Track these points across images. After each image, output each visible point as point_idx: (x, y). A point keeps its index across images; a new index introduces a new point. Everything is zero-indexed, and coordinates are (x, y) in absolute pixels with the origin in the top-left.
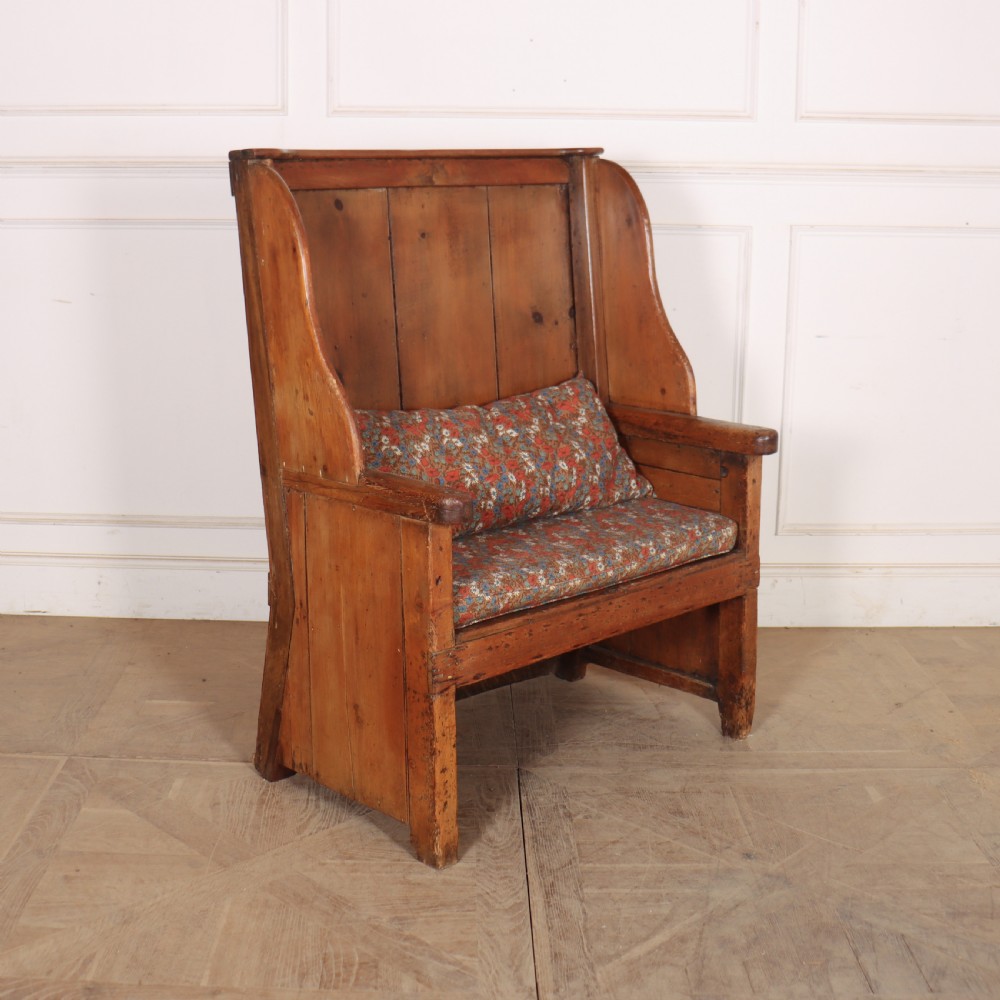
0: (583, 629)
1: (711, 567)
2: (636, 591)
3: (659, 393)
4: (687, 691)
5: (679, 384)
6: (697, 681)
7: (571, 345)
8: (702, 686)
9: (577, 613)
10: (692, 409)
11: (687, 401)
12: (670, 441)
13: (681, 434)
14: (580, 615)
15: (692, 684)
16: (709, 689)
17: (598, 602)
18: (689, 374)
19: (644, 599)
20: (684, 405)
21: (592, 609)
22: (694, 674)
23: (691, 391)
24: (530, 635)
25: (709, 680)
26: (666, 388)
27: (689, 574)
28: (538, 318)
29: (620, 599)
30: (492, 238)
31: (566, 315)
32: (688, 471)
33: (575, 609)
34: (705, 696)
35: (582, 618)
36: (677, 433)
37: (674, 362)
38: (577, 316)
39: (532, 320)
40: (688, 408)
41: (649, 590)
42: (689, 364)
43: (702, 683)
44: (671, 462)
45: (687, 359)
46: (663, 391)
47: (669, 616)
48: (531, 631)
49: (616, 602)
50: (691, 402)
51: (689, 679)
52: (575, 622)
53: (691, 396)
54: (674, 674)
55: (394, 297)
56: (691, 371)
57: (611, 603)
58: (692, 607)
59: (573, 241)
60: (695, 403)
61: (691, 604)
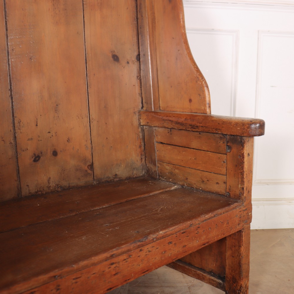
0: (115, 275)
1: (221, 214)
2: (163, 237)
3: (188, 102)
4: (207, 283)
5: (200, 95)
6: (213, 278)
7: (138, 77)
8: (215, 281)
9: (109, 262)
10: (208, 110)
11: (205, 105)
12: (194, 130)
13: (201, 125)
14: (112, 264)
15: (210, 279)
16: (220, 284)
17: (129, 250)
18: (205, 88)
19: (171, 243)
20: (203, 108)
21: (125, 256)
22: (210, 273)
23: (207, 99)
24: (58, 290)
25: (220, 277)
26: (192, 98)
27: (205, 220)
28: (116, 58)
29: (150, 245)
30: (85, 6)
31: (134, 59)
32: (206, 149)
33: (107, 259)
34: (217, 287)
35: (114, 266)
36: (199, 124)
37: (197, 82)
38: (141, 60)
39: (111, 59)
40: (205, 110)
41: (175, 235)
42: (206, 83)
43: (216, 279)
44: (195, 144)
45: (205, 80)
46: (190, 101)
47: (190, 252)
48: (59, 286)
49: (145, 248)
50: (207, 106)
51: (208, 276)
52: (107, 270)
53: (207, 102)
54: (199, 272)
55: (7, 30)
56: (207, 87)
57: (141, 250)
58: (208, 242)
59: (139, 16)
60: (210, 107)
61: (207, 241)
